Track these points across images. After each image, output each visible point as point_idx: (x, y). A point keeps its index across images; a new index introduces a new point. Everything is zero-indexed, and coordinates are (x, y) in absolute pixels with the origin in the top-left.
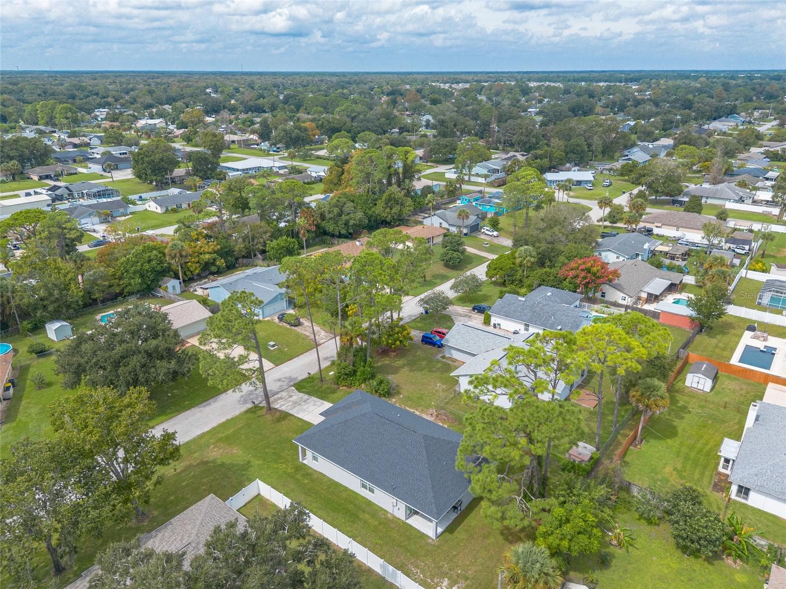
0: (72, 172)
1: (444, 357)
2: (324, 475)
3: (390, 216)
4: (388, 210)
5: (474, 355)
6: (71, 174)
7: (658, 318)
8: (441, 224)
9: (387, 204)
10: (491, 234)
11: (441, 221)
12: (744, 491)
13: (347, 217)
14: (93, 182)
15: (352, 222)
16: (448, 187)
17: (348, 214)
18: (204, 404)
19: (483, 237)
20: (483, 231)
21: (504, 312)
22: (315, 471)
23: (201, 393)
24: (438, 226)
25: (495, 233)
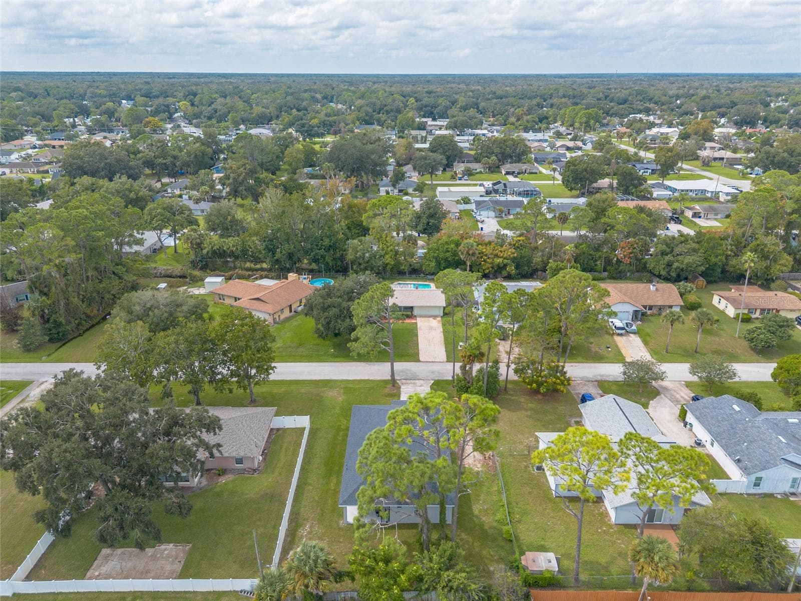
0: (534, 171)
6: (532, 173)
14: (531, 182)
15: (676, 265)
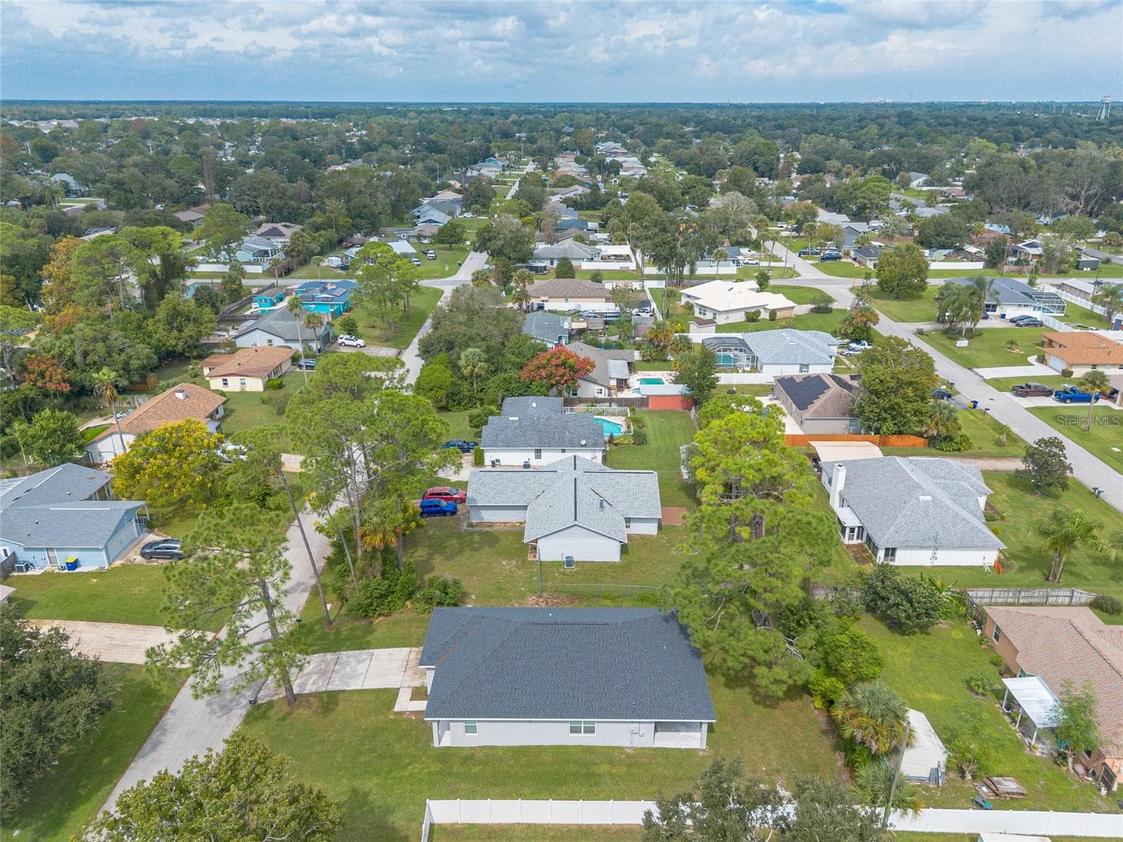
1: (471, 525)
2: (493, 747)
3: (181, 344)
4: (175, 333)
5: (525, 507)
7: (647, 405)
8: (270, 341)
9: (170, 324)
10: (354, 343)
11: (270, 337)
12: (891, 552)
13: (123, 357)
16: (228, 285)
17: (122, 350)
18: (147, 746)
19: (344, 350)
20: (340, 341)
21: (502, 441)
22: (474, 748)
23: (119, 733)
24: (266, 344)
25: (361, 342)
